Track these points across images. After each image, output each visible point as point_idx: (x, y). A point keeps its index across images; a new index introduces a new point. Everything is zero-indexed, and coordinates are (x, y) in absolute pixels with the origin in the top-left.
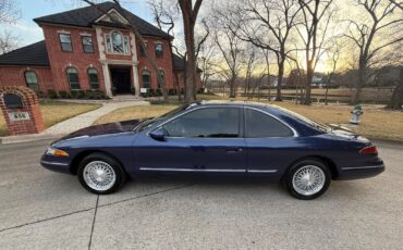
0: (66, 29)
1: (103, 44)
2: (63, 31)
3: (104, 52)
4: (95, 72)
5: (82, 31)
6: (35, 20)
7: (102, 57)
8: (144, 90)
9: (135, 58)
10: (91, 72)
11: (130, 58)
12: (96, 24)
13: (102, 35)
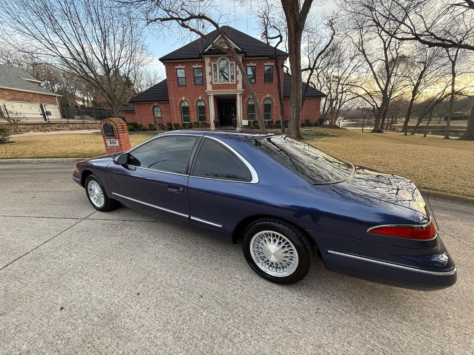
0: (182, 64)
1: (211, 74)
2: (180, 67)
3: (211, 83)
4: (203, 104)
5: (195, 63)
6: (161, 60)
7: (209, 88)
8: (245, 122)
9: (240, 86)
10: (199, 104)
11: (235, 86)
12: (206, 54)
13: (210, 65)
